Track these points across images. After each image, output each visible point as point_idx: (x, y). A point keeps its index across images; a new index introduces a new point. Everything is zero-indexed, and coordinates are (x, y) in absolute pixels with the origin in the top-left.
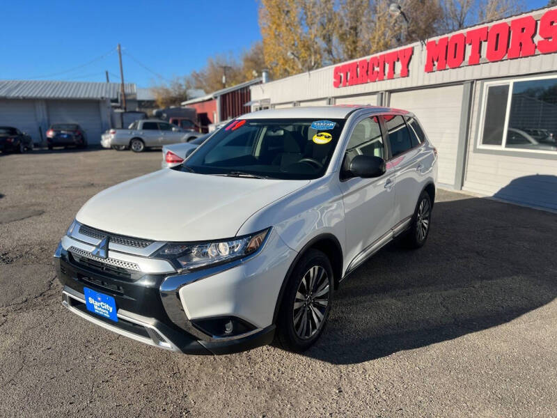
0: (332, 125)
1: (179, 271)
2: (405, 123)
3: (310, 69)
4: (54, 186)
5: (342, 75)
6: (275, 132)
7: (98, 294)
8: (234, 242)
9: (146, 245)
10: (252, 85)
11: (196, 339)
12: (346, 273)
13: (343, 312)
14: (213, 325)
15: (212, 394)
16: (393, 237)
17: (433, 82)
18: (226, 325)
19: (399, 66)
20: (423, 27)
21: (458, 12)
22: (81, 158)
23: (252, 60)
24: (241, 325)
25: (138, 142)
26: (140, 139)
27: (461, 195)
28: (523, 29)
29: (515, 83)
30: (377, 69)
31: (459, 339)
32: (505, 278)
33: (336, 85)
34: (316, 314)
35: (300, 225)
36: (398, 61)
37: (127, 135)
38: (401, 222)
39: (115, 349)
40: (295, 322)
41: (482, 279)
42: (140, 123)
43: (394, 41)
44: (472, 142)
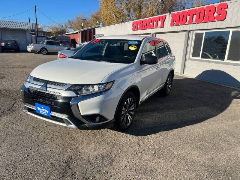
0: (137, 42)
1: (78, 96)
2: (164, 45)
3: (122, 22)
4: (7, 67)
5: (136, 25)
6: (113, 44)
7: (42, 106)
8: (100, 85)
9: (64, 85)
10: (96, 27)
11: (84, 123)
12: (141, 102)
13: (138, 118)
14: (91, 118)
15: (89, 146)
16: (158, 90)
17: (173, 30)
18: (96, 118)
19: (160, 23)
20: (168, 8)
21: (183, 3)
22: (18, 56)
23: (95, 17)
24: (102, 118)
25: (44, 50)
26: (45, 49)
27: (183, 77)
28: (210, 10)
29: (206, 32)
30: (151, 24)
31: (183, 128)
32: (200, 107)
33: (133, 29)
34: (129, 117)
35: (125, 81)
36: (160, 21)
37: (39, 47)
38: (162, 84)
39: (46, 130)
40: (122, 119)
41: (192, 107)
42: (45, 42)
43: (156, 13)
44: (188, 55)
